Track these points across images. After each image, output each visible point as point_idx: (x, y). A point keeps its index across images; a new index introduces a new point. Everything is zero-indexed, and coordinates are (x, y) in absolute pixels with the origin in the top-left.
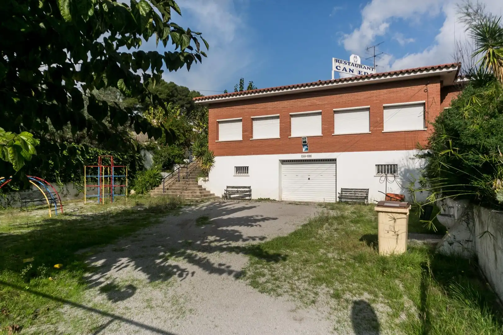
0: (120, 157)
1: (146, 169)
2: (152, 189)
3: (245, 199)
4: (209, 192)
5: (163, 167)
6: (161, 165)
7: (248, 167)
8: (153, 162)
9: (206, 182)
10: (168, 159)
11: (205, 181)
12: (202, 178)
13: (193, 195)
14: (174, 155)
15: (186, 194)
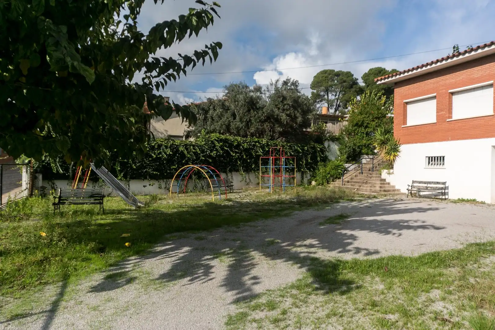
0: (300, 148)
1: (330, 161)
2: (333, 181)
3: (438, 199)
4: (393, 187)
5: (348, 158)
6: (345, 156)
7: (443, 157)
8: (338, 153)
9: (391, 175)
10: (354, 149)
11: (389, 174)
12: (386, 171)
13: (371, 190)
14: (360, 146)
15: (364, 188)
